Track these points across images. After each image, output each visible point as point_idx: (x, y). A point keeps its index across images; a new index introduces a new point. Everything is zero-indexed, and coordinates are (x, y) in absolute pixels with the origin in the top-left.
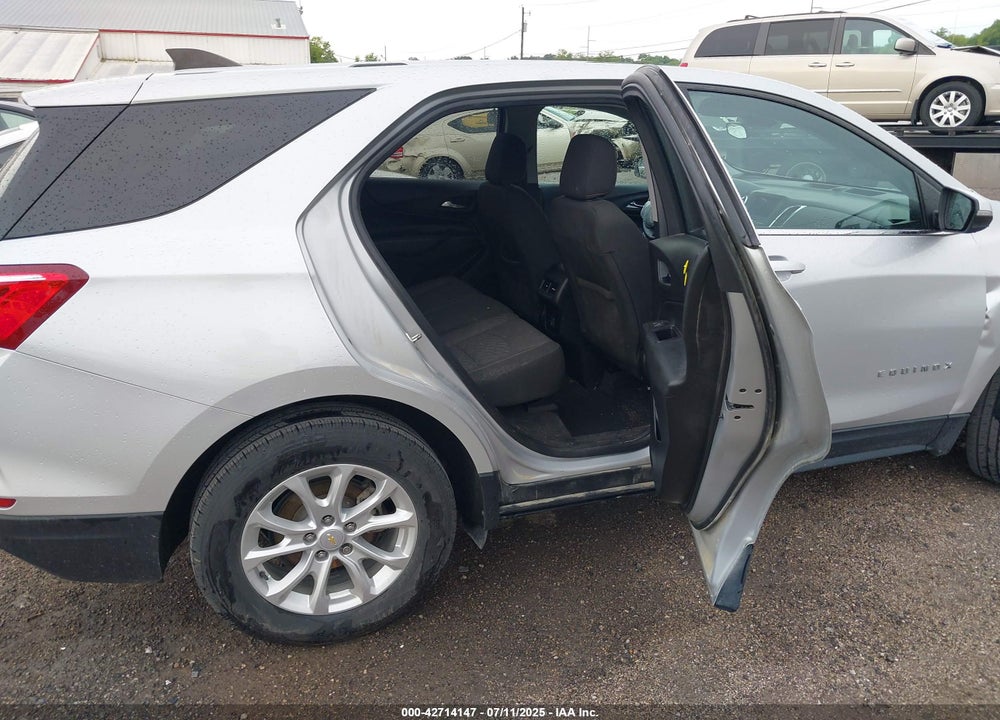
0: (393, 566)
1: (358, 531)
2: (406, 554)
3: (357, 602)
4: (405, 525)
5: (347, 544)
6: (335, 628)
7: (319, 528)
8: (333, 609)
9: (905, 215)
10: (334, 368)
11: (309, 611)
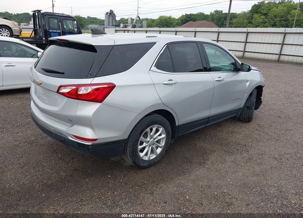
0: (161, 147)
1: (156, 140)
2: (163, 144)
3: (154, 156)
4: (163, 138)
5: (154, 143)
6: (152, 163)
7: (150, 140)
8: (151, 158)
9: (233, 69)
10: (158, 103)
11: (147, 160)
